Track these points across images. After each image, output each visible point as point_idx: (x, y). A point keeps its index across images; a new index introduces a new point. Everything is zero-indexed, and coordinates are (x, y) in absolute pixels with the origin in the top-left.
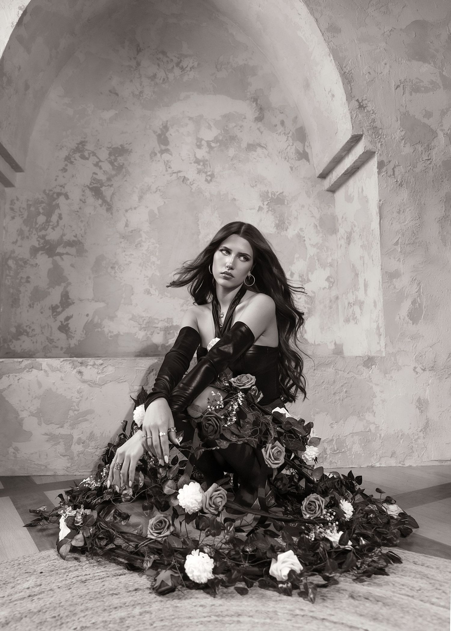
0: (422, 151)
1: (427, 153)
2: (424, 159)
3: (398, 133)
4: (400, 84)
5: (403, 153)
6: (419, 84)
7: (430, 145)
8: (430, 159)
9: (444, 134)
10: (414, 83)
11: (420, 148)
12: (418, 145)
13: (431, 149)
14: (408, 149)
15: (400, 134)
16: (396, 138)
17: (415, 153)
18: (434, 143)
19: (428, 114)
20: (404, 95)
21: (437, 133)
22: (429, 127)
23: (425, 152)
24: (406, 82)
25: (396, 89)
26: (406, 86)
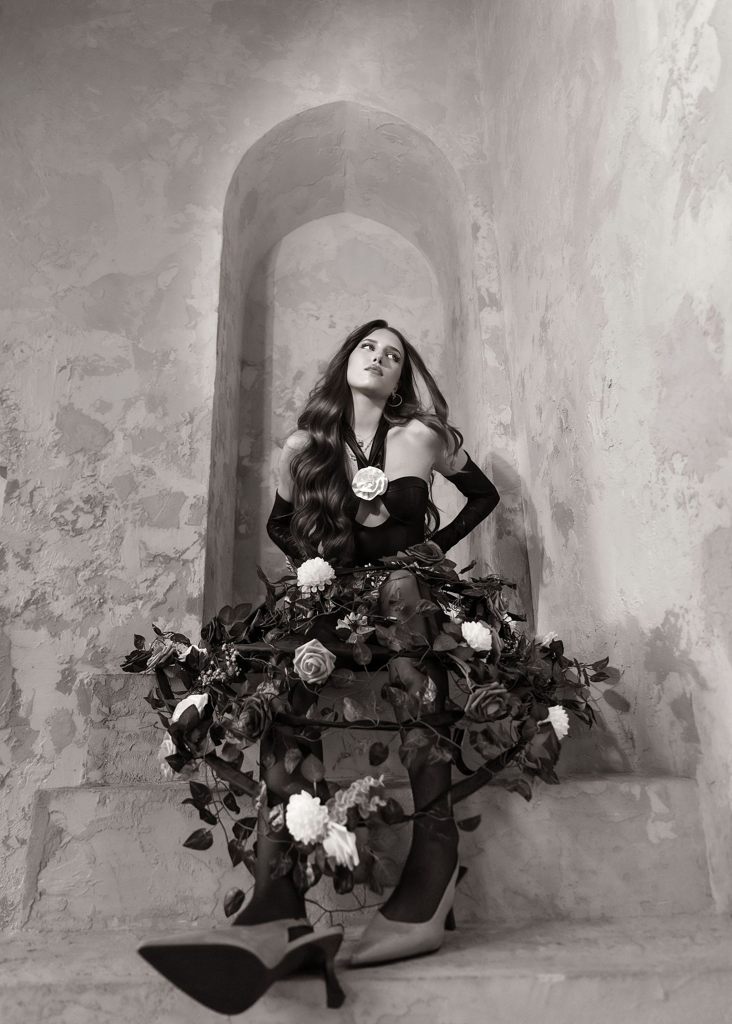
0: (84, 462)
1: (92, 466)
2: (85, 475)
3: (50, 437)
4: (67, 364)
5: (53, 468)
6: (97, 363)
7: (99, 453)
8: (95, 475)
9: (125, 435)
10: (89, 361)
11: (80, 458)
12: (79, 454)
13: (99, 460)
14: (62, 461)
15: (53, 438)
16: (46, 445)
17: (72, 467)
18: (106, 450)
19: (105, 407)
20: (71, 380)
21: (113, 435)
22: (103, 425)
23: (89, 464)
24: (78, 361)
25: (60, 372)
26: (77, 367)
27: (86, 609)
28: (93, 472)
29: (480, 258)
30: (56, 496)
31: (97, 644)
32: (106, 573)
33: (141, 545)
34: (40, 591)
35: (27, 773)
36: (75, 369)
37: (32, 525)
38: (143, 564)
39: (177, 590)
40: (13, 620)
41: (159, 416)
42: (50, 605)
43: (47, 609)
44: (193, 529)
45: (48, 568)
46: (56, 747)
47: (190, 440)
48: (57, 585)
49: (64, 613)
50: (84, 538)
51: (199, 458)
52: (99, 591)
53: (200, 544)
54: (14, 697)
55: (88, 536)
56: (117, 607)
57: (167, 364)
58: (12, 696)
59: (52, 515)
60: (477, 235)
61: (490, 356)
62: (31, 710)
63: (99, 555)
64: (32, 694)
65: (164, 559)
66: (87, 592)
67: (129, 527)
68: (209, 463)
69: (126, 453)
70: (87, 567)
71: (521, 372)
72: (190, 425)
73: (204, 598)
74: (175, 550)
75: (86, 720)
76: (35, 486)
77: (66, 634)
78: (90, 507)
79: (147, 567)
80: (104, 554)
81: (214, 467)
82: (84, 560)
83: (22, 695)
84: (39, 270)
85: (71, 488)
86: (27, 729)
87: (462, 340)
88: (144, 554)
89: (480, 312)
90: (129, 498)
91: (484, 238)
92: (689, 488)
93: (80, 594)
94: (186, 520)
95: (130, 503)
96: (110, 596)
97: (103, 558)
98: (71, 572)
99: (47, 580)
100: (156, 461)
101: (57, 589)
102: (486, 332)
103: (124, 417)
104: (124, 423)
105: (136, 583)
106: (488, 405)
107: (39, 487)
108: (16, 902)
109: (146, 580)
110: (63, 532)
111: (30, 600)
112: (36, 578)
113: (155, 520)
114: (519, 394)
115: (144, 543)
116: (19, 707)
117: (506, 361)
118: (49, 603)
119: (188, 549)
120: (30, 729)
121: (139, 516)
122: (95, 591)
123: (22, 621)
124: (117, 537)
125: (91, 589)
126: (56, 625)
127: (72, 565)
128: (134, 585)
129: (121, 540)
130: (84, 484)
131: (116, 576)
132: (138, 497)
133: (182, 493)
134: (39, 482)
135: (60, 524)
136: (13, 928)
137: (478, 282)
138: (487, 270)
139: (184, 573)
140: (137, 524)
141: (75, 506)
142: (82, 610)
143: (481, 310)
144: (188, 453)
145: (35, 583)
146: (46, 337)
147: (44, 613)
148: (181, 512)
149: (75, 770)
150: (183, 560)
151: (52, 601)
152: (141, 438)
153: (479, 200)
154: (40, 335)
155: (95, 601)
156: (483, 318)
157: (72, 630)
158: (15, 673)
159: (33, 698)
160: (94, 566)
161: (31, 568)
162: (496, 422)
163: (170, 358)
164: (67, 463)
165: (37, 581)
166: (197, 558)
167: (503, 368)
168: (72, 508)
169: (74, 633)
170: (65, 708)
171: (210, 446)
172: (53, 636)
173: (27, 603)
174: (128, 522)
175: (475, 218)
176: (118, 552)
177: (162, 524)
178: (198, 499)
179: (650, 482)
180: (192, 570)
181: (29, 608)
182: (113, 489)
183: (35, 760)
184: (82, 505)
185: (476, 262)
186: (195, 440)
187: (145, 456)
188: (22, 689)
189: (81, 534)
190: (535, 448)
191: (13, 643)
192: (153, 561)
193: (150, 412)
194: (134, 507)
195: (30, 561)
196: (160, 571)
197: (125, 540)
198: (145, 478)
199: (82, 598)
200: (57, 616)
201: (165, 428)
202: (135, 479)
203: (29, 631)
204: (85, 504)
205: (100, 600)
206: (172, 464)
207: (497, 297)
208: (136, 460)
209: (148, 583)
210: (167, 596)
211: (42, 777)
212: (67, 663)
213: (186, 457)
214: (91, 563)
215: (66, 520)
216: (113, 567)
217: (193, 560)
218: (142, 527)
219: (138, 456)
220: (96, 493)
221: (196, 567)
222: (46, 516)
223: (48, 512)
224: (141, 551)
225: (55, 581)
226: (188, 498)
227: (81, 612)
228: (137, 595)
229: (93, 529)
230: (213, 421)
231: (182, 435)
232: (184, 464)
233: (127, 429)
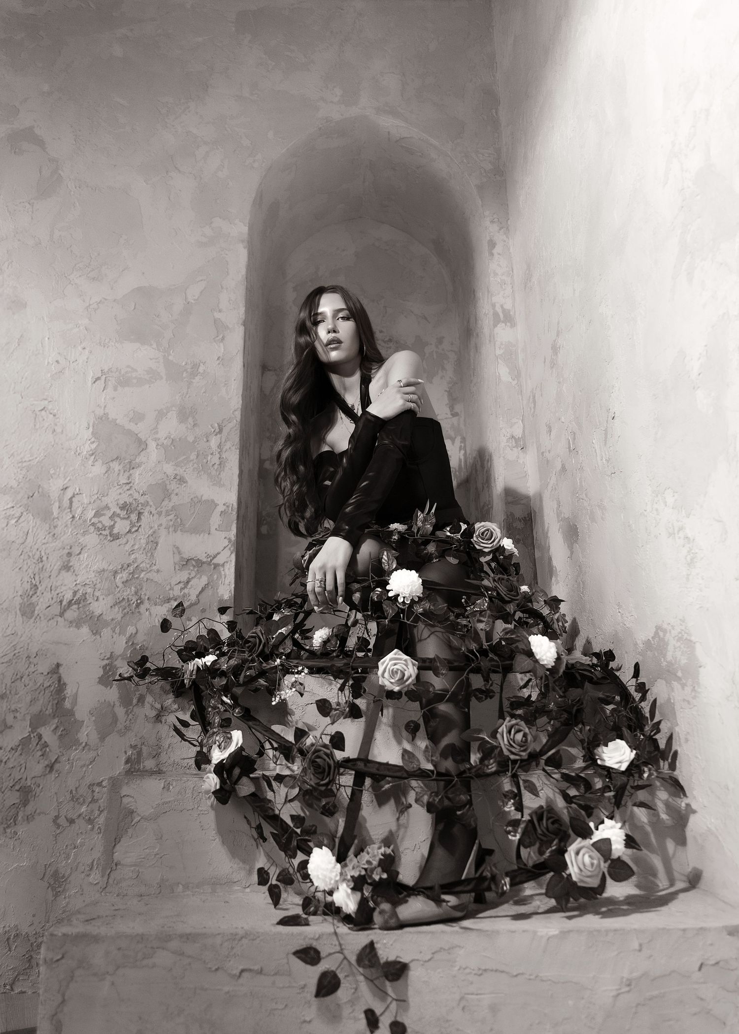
0: (119, 470)
1: (127, 474)
2: (121, 483)
3: (87, 446)
4: (101, 375)
5: (90, 475)
6: (130, 375)
7: (134, 462)
8: (130, 483)
9: (158, 445)
10: (122, 373)
11: (117, 467)
12: (114, 463)
13: (133, 468)
14: (98, 469)
15: (90, 447)
16: (83, 454)
17: (108, 475)
18: (140, 458)
19: (138, 417)
20: (105, 391)
21: (147, 445)
22: (137, 435)
23: (124, 472)
24: (112, 372)
25: (94, 382)
26: (110, 379)
27: (125, 609)
28: (129, 480)
29: (496, 274)
30: (93, 502)
31: (135, 642)
32: (142, 575)
33: (174, 549)
34: (81, 592)
35: (73, 759)
37: (72, 530)
38: (177, 567)
39: (209, 592)
41: (189, 426)
43: (88, 609)
44: (223, 534)
45: (88, 570)
46: (99, 736)
47: (219, 450)
48: (96, 586)
49: (104, 613)
50: (120, 543)
51: (227, 468)
52: (136, 593)
53: (230, 549)
54: (60, 690)
55: (125, 540)
56: (153, 606)
57: (196, 376)
58: (58, 689)
59: (90, 520)
60: (493, 251)
61: (504, 372)
62: (76, 702)
63: (136, 559)
64: (77, 686)
65: (197, 563)
66: (125, 594)
67: (163, 532)
68: (238, 473)
69: (159, 462)
70: (124, 570)
71: (533, 389)
72: (219, 436)
73: (234, 600)
74: (207, 555)
75: (127, 711)
76: (74, 494)
77: (106, 632)
78: (126, 513)
79: (180, 570)
80: (140, 557)
81: (241, 475)
82: (122, 563)
83: (67, 688)
84: (72, 283)
85: (107, 495)
86: (72, 719)
87: (477, 351)
88: (177, 558)
90: (162, 504)
91: (499, 254)
92: (678, 521)
93: (119, 595)
94: (217, 527)
95: (164, 510)
96: (147, 597)
97: (139, 561)
98: (110, 574)
99: (87, 582)
100: (187, 470)
101: (97, 590)
102: (500, 348)
103: (156, 428)
104: (156, 433)
105: (171, 585)
106: (501, 418)
107: (77, 494)
108: (66, 875)
109: (180, 582)
110: (101, 537)
111: (73, 600)
112: (77, 580)
113: (187, 526)
114: (530, 408)
115: (178, 548)
116: (65, 699)
117: (518, 376)
118: (90, 604)
119: (218, 554)
120: (75, 719)
121: (172, 522)
122: (133, 592)
123: (64, 620)
124: (152, 541)
125: (129, 590)
126: (96, 624)
127: (111, 568)
128: (169, 587)
129: (155, 545)
130: (120, 491)
131: (151, 578)
132: (171, 504)
133: (213, 501)
134: (77, 489)
135: (98, 529)
136: (65, 898)
137: (493, 298)
139: (215, 577)
140: (171, 529)
141: (112, 512)
142: (120, 609)
143: (495, 326)
144: (218, 463)
145: (76, 584)
146: (80, 349)
147: (85, 612)
148: (212, 519)
149: (117, 757)
150: (214, 564)
151: (92, 601)
152: (173, 448)
153: (495, 216)
154: (75, 346)
155: (132, 602)
156: (497, 334)
157: (111, 629)
158: (60, 668)
159: (77, 691)
160: (131, 568)
161: (72, 571)
162: (508, 435)
163: (199, 370)
164: (104, 470)
165: (78, 582)
166: (227, 562)
167: (516, 383)
168: (109, 514)
169: (114, 632)
170: (107, 700)
171: (238, 456)
172: (95, 634)
173: (70, 604)
174: (162, 528)
175: (492, 234)
176: (153, 556)
177: (196, 530)
178: (227, 506)
179: (645, 511)
180: (223, 573)
181: (71, 608)
182: (147, 496)
183: (81, 748)
184: (118, 511)
185: (491, 279)
186: (224, 449)
187: (177, 465)
188: (67, 683)
189: (118, 538)
190: (544, 464)
192: (186, 564)
193: (180, 422)
194: (168, 514)
195: (71, 564)
196: (193, 574)
197: (159, 545)
198: (178, 486)
199: (121, 599)
200: (98, 615)
201: (195, 437)
202: (168, 487)
203: (71, 629)
204: (121, 510)
205: (137, 600)
206: (203, 472)
207: (512, 313)
208: (169, 469)
209: (181, 585)
210: (200, 597)
211: (88, 763)
212: (108, 659)
213: (216, 467)
214: (128, 566)
215: (103, 525)
216: (149, 570)
217: (224, 564)
218: (176, 532)
219: (170, 465)
220: (131, 500)
221: (226, 570)
222: (85, 521)
223: (86, 518)
224: (175, 555)
225: (94, 583)
226: (218, 505)
227: (120, 612)
228: (171, 596)
229: (129, 534)
230: (240, 432)
231: (211, 445)
232: (214, 473)
233: (159, 439)
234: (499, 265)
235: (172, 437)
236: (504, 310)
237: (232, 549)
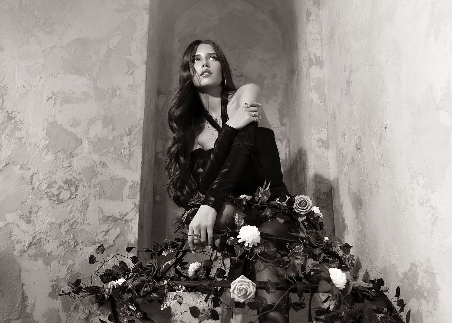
0: (64, 158)
1: (68, 161)
2: (64, 166)
3: (42, 142)
4: (52, 95)
5: (44, 161)
6: (71, 96)
7: (73, 153)
8: (71, 166)
9: (89, 142)
10: (66, 94)
11: (61, 155)
12: (60, 153)
13: (73, 157)
14: (50, 157)
15: (44, 142)
16: (40, 147)
17: (57, 161)
18: (77, 151)
19: (76, 123)
20: (54, 106)
21: (82, 141)
22: (75, 135)
23: (67, 159)
24: (59, 94)
25: (48, 100)
26: (58, 98)
27: (66, 248)
28: (70, 164)
29: (311, 34)
30: (47, 179)
31: (73, 270)
32: (78, 227)
33: (99, 210)
34: (38, 237)
36: (58, 99)
37: (32, 197)
38: (101, 222)
39: (122, 238)
40: (22, 254)
42: (45, 245)
43: (42, 248)
44: (131, 201)
45: (43, 223)
47: (129, 146)
48: (48, 234)
49: (53, 251)
50: (64, 205)
51: (134, 157)
52: (74, 238)
53: (135, 210)
54: (23, 301)
55: (67, 204)
56: (85, 247)
57: (115, 97)
58: (22, 300)
59: (44, 190)
60: (309, 18)
61: (315, 97)
62: (34, 309)
63: (74, 216)
64: (35, 298)
65: (114, 219)
66: (66, 239)
67: (92, 199)
68: (141, 160)
69: (89, 153)
70: (66, 223)
71: (334, 109)
72: (129, 136)
73: (138, 243)
74: (120, 214)
75: (67, 315)
76: (34, 172)
77: (54, 264)
78: (68, 186)
79: (103, 223)
80: (77, 215)
81: (143, 163)
82: (65, 219)
83: (28, 299)
84: (33, 35)
85: (56, 174)
86: (32, 320)
87: (298, 83)
88: (101, 216)
89: (309, 68)
90: (92, 181)
91: (313, 20)
93: (62, 239)
94: (127, 196)
96: (81, 241)
97: (76, 217)
98: (57, 226)
99: (42, 230)
100: (108, 158)
101: (48, 236)
102: (313, 82)
103: (88, 130)
104: (88, 134)
105: (96, 233)
106: (313, 127)
109: (102, 232)
110: (51, 201)
111: (32, 242)
112: (36, 229)
113: (107, 195)
114: (332, 121)
115: (101, 209)
116: (26, 307)
117: (324, 100)
118: (43, 245)
119: (128, 213)
120: (33, 320)
121: (98, 193)
122: (72, 238)
123: (27, 255)
124: (85, 205)
125: (69, 236)
126: (48, 258)
127: (57, 221)
128: (95, 234)
129: (87, 207)
130: (64, 171)
131: (84, 229)
132: (97, 181)
133: (124, 179)
134: (36, 170)
135: (50, 196)
137: (309, 49)
138: (314, 42)
139: (126, 228)
140: (97, 197)
141: (58, 186)
142: (64, 249)
143: (310, 67)
144: (128, 154)
145: (35, 232)
146: (39, 78)
147: (40, 251)
148: (124, 190)
150: (125, 220)
151: (45, 243)
152: (99, 144)
154: (35, 76)
155: (71, 244)
156: (311, 72)
157: (57, 261)
158: (24, 286)
159: (35, 301)
160: (71, 222)
161: (32, 223)
162: (317, 138)
163: (117, 93)
164: (54, 158)
165: (36, 231)
166: (133, 219)
167: (323, 104)
168: (57, 186)
169: (59, 263)
170: (54, 308)
171: (141, 150)
172: (47, 265)
173: (30, 244)
174: (91, 196)
175: (309, 7)
176: (85, 214)
177: (113, 198)
178: (134, 182)
180: (131, 226)
181: (31, 247)
182: (82, 175)
184: (63, 185)
185: (308, 36)
186: (132, 146)
187: (101, 155)
188: (28, 296)
189: (62, 203)
191: (22, 268)
192: (107, 220)
193: (104, 127)
194: (95, 187)
195: (31, 219)
196: (111, 226)
197: (89, 207)
198: (102, 169)
199: (64, 242)
200: (49, 252)
201: (113, 137)
202: (95, 169)
203: (31, 261)
204: (65, 184)
205: (74, 243)
206: (118, 160)
207: (321, 59)
208: (96, 158)
209: (103, 233)
210: (115, 242)
212: (55, 281)
213: (127, 156)
214: (69, 221)
215: (53, 194)
216: (83, 223)
217: (131, 220)
218: (100, 199)
219: (97, 155)
220: (71, 178)
221: (133, 224)
222: (41, 191)
223: (42, 189)
224: (99, 214)
225: (47, 231)
226: (128, 182)
227: (63, 251)
228: (97, 241)
229: (70, 200)
230: (143, 134)
231: (124, 142)
232: (125, 160)
233: (90, 138)
234: (313, 28)
235: (98, 137)
236: (316, 57)
237: (137, 210)
